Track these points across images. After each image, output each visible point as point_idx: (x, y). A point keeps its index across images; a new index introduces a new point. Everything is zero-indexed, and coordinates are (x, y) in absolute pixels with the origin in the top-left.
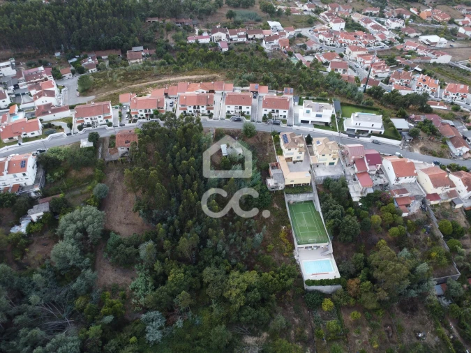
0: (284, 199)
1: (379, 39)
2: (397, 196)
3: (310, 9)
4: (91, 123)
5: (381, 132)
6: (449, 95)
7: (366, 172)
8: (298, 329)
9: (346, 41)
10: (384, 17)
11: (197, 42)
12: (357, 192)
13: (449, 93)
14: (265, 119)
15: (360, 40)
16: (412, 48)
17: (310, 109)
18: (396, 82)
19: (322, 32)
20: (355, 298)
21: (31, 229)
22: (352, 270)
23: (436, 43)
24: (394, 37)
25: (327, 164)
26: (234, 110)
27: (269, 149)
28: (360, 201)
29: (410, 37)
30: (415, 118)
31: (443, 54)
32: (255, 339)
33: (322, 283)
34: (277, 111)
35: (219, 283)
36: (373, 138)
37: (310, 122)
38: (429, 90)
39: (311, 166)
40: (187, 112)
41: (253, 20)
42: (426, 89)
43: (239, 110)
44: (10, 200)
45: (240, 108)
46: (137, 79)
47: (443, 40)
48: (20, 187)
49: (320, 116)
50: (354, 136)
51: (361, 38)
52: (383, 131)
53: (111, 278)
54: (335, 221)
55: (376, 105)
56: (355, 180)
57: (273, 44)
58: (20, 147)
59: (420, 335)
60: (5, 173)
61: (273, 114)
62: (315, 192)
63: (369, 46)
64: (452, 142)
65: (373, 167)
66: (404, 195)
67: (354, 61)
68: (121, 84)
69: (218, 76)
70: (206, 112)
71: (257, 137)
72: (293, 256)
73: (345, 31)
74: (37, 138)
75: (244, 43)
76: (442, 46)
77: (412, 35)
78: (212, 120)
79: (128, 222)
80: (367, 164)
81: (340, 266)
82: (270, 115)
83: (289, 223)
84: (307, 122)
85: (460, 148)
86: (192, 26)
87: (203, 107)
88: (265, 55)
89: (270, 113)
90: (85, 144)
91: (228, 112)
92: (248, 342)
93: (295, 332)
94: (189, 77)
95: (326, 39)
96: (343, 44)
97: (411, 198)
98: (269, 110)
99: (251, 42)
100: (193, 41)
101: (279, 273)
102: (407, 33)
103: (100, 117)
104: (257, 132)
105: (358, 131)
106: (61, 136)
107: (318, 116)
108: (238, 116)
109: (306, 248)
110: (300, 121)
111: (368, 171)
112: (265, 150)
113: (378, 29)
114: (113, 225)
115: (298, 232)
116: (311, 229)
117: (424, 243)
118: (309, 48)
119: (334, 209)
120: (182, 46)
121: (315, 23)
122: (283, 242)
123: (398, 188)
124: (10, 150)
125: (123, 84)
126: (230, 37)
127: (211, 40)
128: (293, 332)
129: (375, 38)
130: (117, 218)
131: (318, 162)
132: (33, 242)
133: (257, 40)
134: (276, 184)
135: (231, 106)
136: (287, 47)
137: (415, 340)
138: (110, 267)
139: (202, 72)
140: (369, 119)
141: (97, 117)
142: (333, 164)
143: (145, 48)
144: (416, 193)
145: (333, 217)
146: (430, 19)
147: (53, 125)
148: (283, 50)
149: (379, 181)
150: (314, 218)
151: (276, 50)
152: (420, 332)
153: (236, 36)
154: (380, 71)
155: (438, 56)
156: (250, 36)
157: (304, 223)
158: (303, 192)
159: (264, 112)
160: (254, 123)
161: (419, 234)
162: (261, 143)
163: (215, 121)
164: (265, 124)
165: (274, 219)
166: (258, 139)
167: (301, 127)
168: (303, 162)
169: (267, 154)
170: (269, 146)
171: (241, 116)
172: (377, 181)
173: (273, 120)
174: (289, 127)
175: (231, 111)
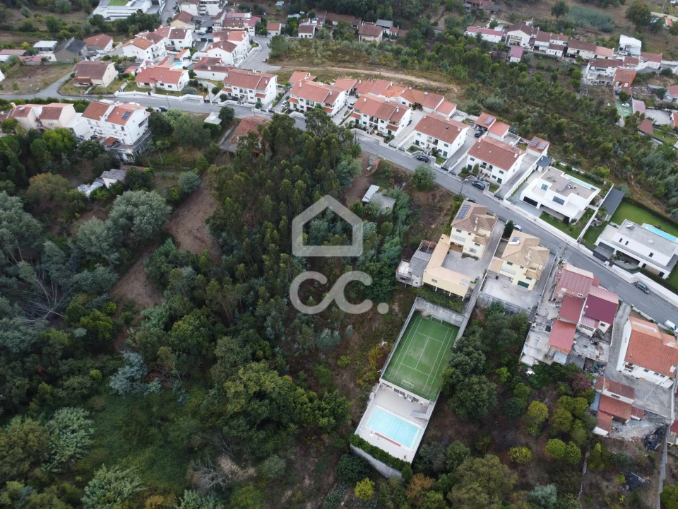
0: (412, 302)
2: (606, 392)
4: (239, 96)
5: (662, 274)
7: (574, 325)
8: (299, 494)
11: (479, 36)
12: (539, 351)
14: (466, 172)
17: (549, 184)
21: (96, 194)
22: (437, 464)
25: (515, 282)
26: (426, 143)
27: (442, 219)
28: (533, 367)
32: (234, 467)
33: (384, 457)
34: (491, 167)
35: (228, 365)
36: (640, 276)
37: (538, 206)
39: (485, 273)
40: (361, 122)
41: (596, 28)
43: (434, 146)
44: (93, 152)
45: (436, 142)
46: (344, 62)
48: (116, 142)
49: (560, 202)
50: (604, 259)
52: (667, 274)
53: (136, 291)
54: (454, 373)
56: (548, 329)
57: (602, 73)
58: (149, 97)
60: (103, 119)
61: (482, 170)
62: (467, 315)
65: (591, 323)
66: (623, 399)
68: (320, 61)
70: (385, 132)
71: (434, 195)
72: (370, 391)
74: (172, 93)
75: (555, 59)
78: (386, 145)
79: (198, 235)
80: (583, 312)
82: (476, 169)
83: (395, 341)
84: (535, 203)
86: (488, 12)
87: (382, 122)
88: (577, 86)
89: (477, 166)
90: (213, 119)
91: (417, 142)
92: (222, 465)
93: (293, 495)
94: (413, 79)
97: (634, 410)
98: (479, 161)
99: (567, 60)
100: (473, 34)
101: (323, 400)
103: (251, 91)
104: (437, 186)
105: (618, 252)
106: (198, 101)
107: (556, 200)
108: (427, 153)
109: (395, 390)
110: (522, 198)
111: (578, 325)
112: (433, 217)
114: (180, 230)
115: (399, 360)
116: (422, 366)
117: (608, 500)
118: (669, 98)
120: (451, 37)
122: (369, 363)
123: (625, 382)
124: (136, 97)
125: (323, 63)
126: (537, 43)
127: (503, 40)
128: (290, 493)
130: (189, 225)
131: (502, 272)
132: (90, 211)
133: (580, 59)
134: (410, 274)
135: (423, 134)
136: (626, 85)
138: (142, 278)
139: (436, 77)
140: (651, 241)
141: (248, 90)
142: (526, 285)
143: (395, 25)
144: (655, 409)
145: (456, 366)
147: (201, 85)
148: (616, 88)
149: (590, 352)
150: (441, 353)
151: (604, 84)
153: (547, 44)
156: (571, 51)
157: (419, 354)
158: (446, 306)
159: (469, 162)
160: (445, 172)
161: (608, 480)
162: (434, 206)
163: (391, 148)
164: (460, 180)
165: (380, 324)
166: (434, 199)
167: (516, 207)
168: (478, 261)
169: (433, 226)
170: (442, 214)
171: (433, 155)
172: (585, 350)
173: (478, 179)
174: (496, 199)
175: (422, 143)
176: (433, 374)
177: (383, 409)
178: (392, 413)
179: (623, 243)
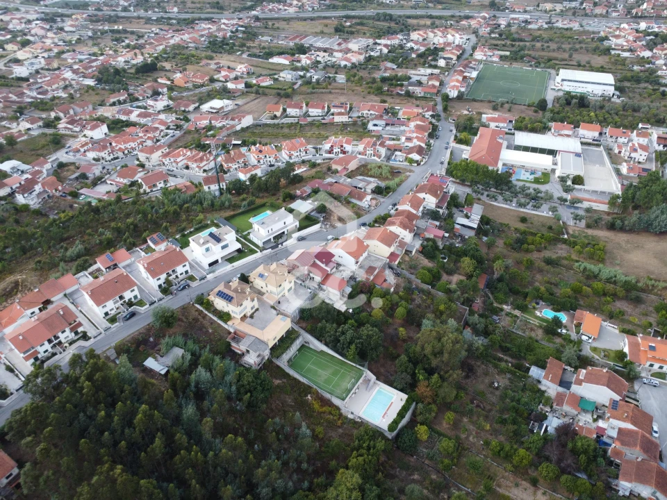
0: (278, 367)
1: (162, 128)
2: (372, 278)
3: (35, 126)
5: (296, 226)
6: (292, 155)
7: (328, 275)
9: (127, 146)
10: (137, 99)
12: (338, 301)
13: (292, 152)
14: (164, 291)
15: (141, 137)
16: (205, 123)
17: (208, 246)
18: (234, 167)
19: (86, 148)
20: (434, 402)
22: (408, 379)
23: (222, 108)
24: (174, 119)
25: (287, 294)
26: (113, 306)
27: (206, 323)
29: (189, 111)
30: (302, 193)
31: (244, 117)
33: (401, 415)
34: (173, 271)
36: (294, 236)
37: (220, 261)
38: (271, 159)
39: (273, 307)
40: (41, 355)
42: (269, 159)
43: (122, 302)
45: (121, 298)
47: (226, 102)
49: (226, 246)
50: (276, 246)
51: (141, 135)
52: (297, 224)
54: (356, 345)
55: (259, 201)
57: (35, 193)
59: (496, 385)
61: (170, 278)
62: (302, 332)
63: (158, 141)
64: (354, 198)
65: (331, 265)
66: (376, 273)
67: (159, 165)
69: (19, 277)
70: (72, 336)
71: (180, 320)
72: (346, 418)
73: (112, 135)
76: (230, 108)
77: (191, 108)
78: (92, 341)
80: (323, 265)
81: (395, 384)
82: (167, 282)
83: (310, 387)
84: (216, 262)
85: (365, 200)
87: (63, 332)
88: (37, 213)
89: (165, 279)
91: (106, 314)
95: (102, 154)
96: (126, 152)
97: (381, 271)
98: (163, 277)
101: (360, 447)
102: (183, 109)
105: (274, 238)
107: (223, 247)
108: (125, 312)
110: (208, 267)
111: (329, 272)
112: (202, 327)
113: (150, 117)
116: (335, 374)
117: (425, 304)
118: (91, 176)
119: (343, 333)
121: (63, 141)
122: (324, 413)
129: (157, 128)
131: (277, 298)
134: (259, 356)
135: (107, 304)
136: (60, 188)
137: (497, 393)
140: (278, 218)
142: (291, 288)
144: (381, 264)
145: (350, 343)
146: (190, 85)
148: (58, 194)
149: (346, 275)
151: (47, 199)
152: (493, 383)
154: (205, 163)
155: (240, 120)
157: (324, 374)
159: (158, 284)
160: (156, 305)
161: (415, 300)
162: (190, 323)
163: (99, 338)
164: (171, 297)
165: (290, 398)
166: (182, 321)
167: (217, 272)
168: (260, 309)
169: (210, 331)
170: (201, 320)
171: (130, 307)
173: (176, 285)
174: (203, 281)
175: (111, 310)
176: (342, 368)
177: (363, 410)
178: (366, 405)
179: (270, 232)
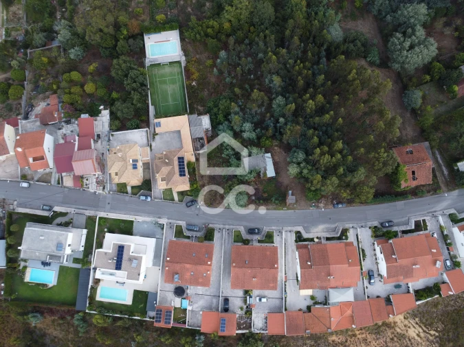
28: (100, 110)
78: (296, 229)
115: (178, 78)
116: (164, 82)
172: (71, 129)
